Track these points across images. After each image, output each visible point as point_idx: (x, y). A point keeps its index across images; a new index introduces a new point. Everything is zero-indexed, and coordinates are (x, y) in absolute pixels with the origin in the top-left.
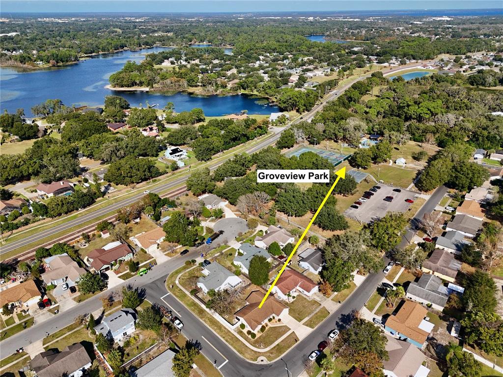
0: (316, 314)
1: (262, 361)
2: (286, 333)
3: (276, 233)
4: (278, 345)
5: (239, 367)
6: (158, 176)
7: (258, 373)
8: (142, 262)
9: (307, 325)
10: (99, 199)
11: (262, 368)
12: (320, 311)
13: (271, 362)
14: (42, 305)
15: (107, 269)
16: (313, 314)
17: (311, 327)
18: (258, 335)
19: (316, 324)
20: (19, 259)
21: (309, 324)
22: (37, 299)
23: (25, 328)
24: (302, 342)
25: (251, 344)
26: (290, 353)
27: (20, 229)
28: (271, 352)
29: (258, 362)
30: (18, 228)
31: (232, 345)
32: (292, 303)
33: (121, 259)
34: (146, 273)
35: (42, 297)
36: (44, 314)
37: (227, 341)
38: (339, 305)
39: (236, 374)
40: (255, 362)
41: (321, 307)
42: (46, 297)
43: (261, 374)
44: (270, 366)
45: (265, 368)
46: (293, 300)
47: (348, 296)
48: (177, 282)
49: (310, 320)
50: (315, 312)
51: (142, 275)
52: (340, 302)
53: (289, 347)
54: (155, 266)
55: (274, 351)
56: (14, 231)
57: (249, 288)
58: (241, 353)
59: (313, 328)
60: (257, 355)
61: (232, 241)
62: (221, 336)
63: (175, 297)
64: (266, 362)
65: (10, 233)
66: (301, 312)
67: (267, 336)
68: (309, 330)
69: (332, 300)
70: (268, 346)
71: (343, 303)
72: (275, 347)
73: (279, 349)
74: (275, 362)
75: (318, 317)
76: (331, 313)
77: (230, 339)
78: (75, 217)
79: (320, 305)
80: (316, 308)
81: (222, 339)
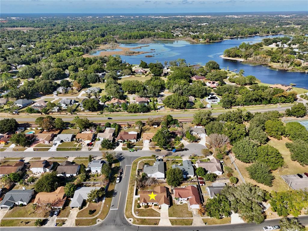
0: (184, 220)
1: (130, 220)
2: (156, 217)
3: (212, 164)
4: (145, 219)
5: (118, 215)
6: (189, 109)
7: (122, 224)
8: (137, 146)
9: (171, 221)
10: (152, 111)
11: (126, 224)
12: (188, 220)
13: (133, 224)
14: (88, 145)
15: (121, 142)
16: (182, 218)
17: (172, 223)
18: (142, 208)
19: (176, 224)
20: (101, 124)
21: (172, 222)
22: (89, 142)
23: (76, 150)
24: (158, 227)
25: (134, 210)
26: (146, 227)
27: (114, 113)
28: (138, 220)
29: (128, 220)
30: (113, 112)
31: (127, 204)
32: (178, 205)
33: (130, 140)
34: (133, 151)
35: (92, 142)
36: (86, 148)
37: (127, 201)
38: (204, 225)
39: (114, 217)
40: (127, 219)
41: (191, 218)
42: (93, 143)
43: (122, 226)
44: (131, 225)
45: (127, 225)
46: (180, 204)
47: (216, 224)
48: (139, 162)
49: (176, 221)
50: (184, 218)
51: (130, 151)
52: (206, 224)
53: (149, 224)
54: (140, 151)
55: (140, 221)
56: (112, 113)
57: (165, 184)
58: (126, 210)
59: (172, 225)
60: (132, 216)
61: (187, 157)
62: (128, 197)
63: (131, 168)
64: (131, 223)
65: (109, 113)
66: (177, 213)
67: (146, 211)
68: (169, 224)
69: (203, 219)
70: (140, 216)
71: (207, 225)
72: (142, 219)
73: (143, 222)
74: (134, 226)
75: (183, 222)
76: (193, 225)
77: (129, 201)
78: (136, 115)
79: (192, 217)
80: (187, 217)
81: (127, 199)
